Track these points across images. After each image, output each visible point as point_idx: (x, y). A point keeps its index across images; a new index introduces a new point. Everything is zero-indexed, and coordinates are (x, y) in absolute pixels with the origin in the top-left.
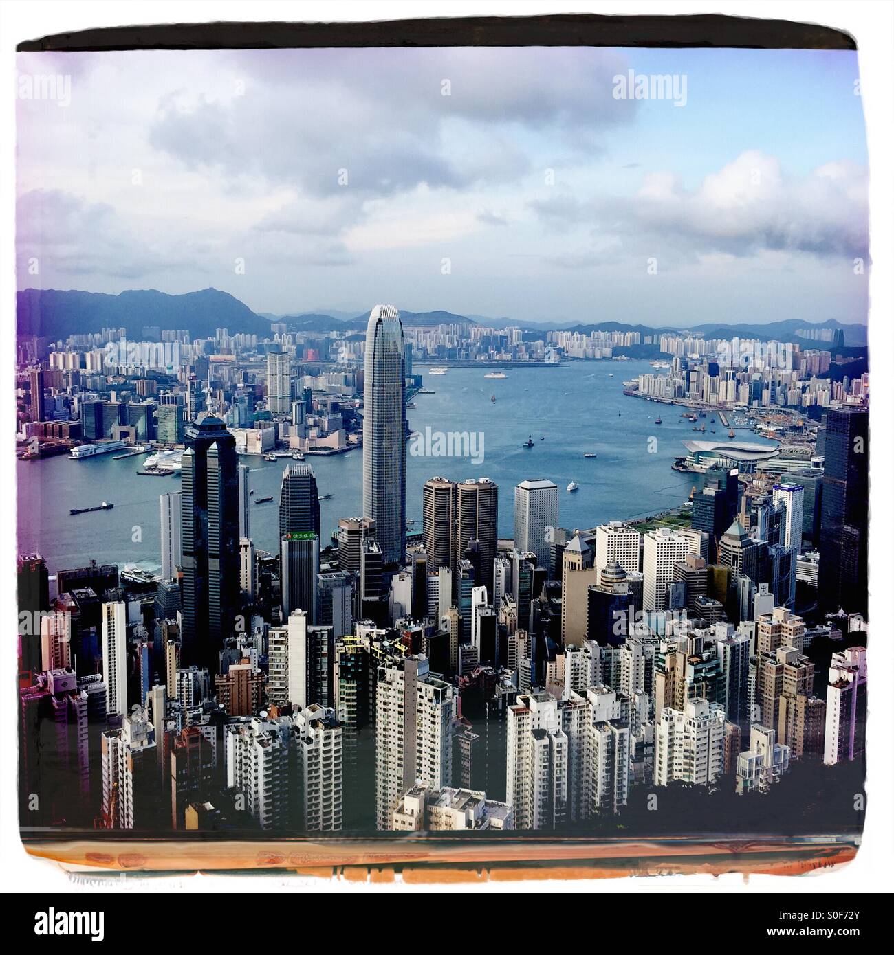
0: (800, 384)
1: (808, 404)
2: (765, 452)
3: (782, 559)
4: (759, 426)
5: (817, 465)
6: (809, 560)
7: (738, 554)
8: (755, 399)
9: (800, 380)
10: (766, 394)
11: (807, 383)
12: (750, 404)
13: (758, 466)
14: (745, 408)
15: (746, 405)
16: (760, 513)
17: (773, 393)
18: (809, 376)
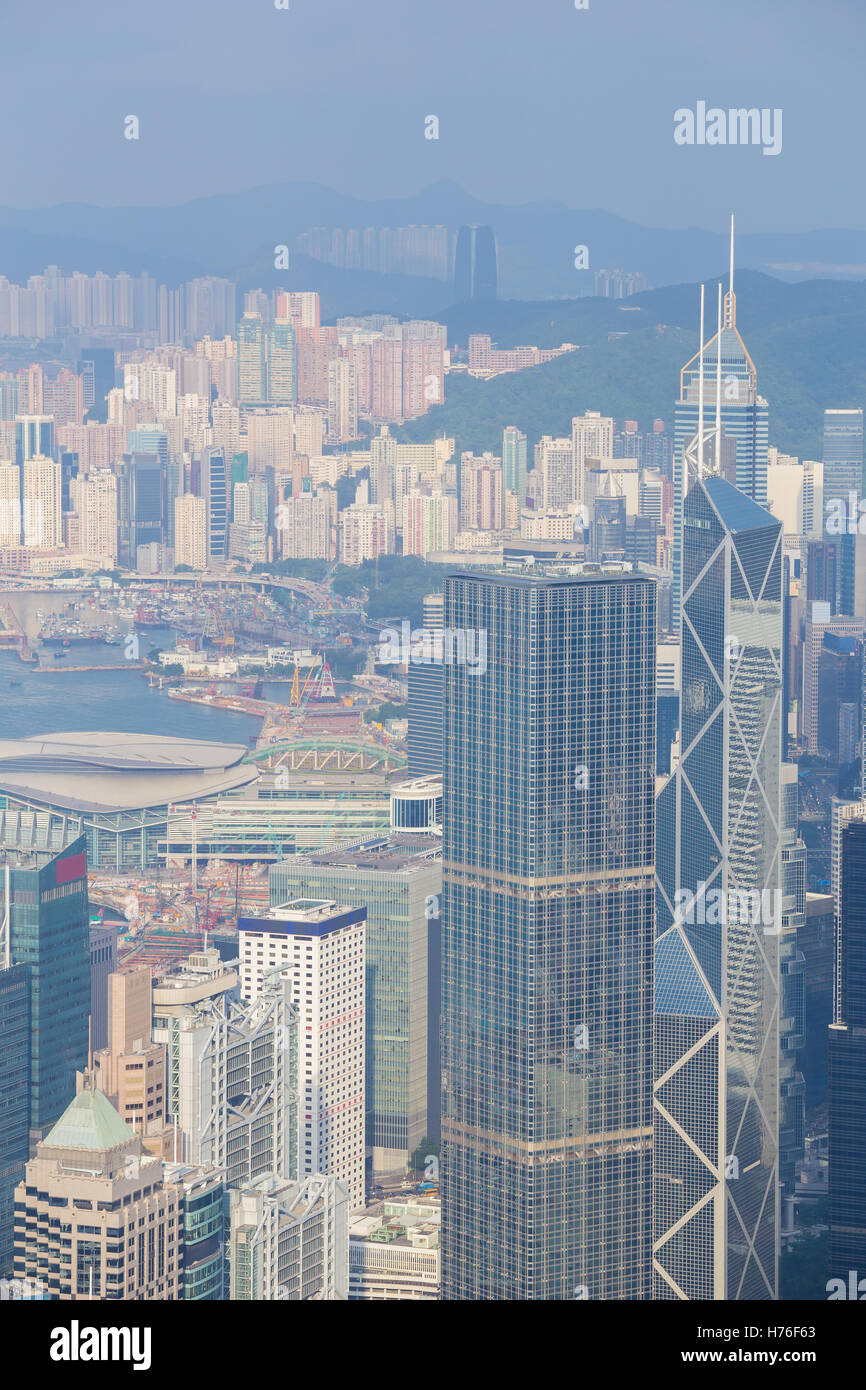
0: (329, 470)
1: (366, 552)
2: (197, 771)
3: (286, 1240)
4: (168, 659)
5: (414, 813)
6: (399, 1236)
7: (103, 1240)
8: (145, 537)
9: (327, 450)
10: (190, 514)
11: (358, 460)
12: (126, 560)
13: (173, 837)
14: (106, 582)
15: (110, 565)
16: (186, 1041)
17: (221, 514)
18: (366, 432)
